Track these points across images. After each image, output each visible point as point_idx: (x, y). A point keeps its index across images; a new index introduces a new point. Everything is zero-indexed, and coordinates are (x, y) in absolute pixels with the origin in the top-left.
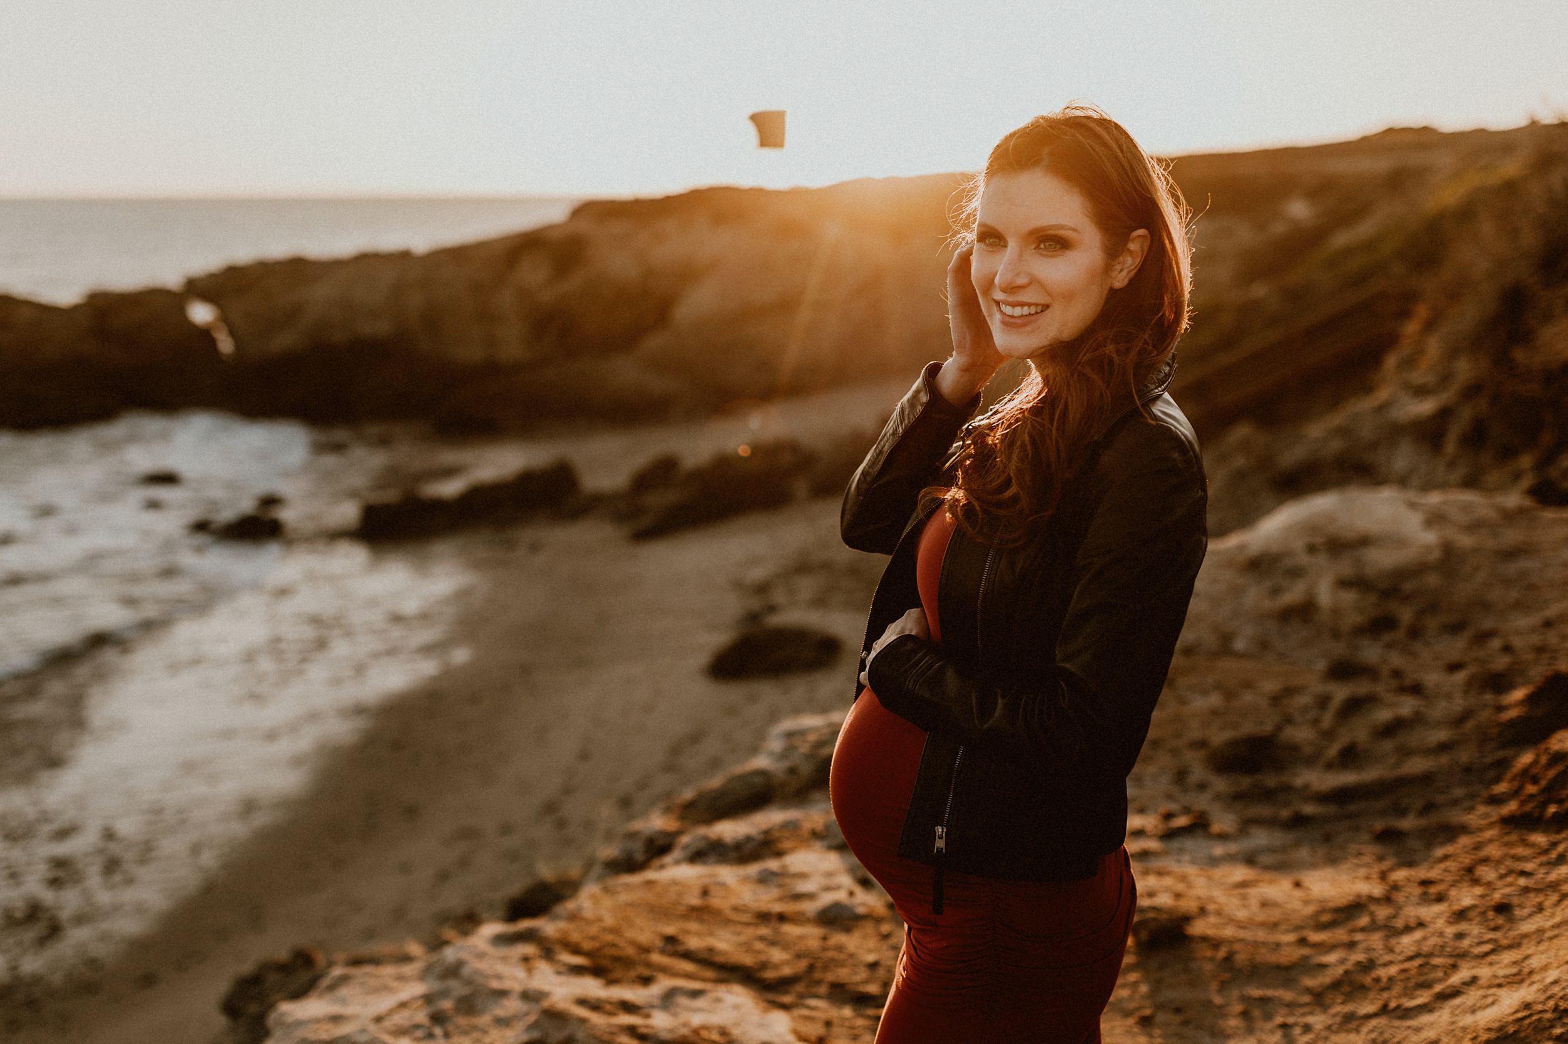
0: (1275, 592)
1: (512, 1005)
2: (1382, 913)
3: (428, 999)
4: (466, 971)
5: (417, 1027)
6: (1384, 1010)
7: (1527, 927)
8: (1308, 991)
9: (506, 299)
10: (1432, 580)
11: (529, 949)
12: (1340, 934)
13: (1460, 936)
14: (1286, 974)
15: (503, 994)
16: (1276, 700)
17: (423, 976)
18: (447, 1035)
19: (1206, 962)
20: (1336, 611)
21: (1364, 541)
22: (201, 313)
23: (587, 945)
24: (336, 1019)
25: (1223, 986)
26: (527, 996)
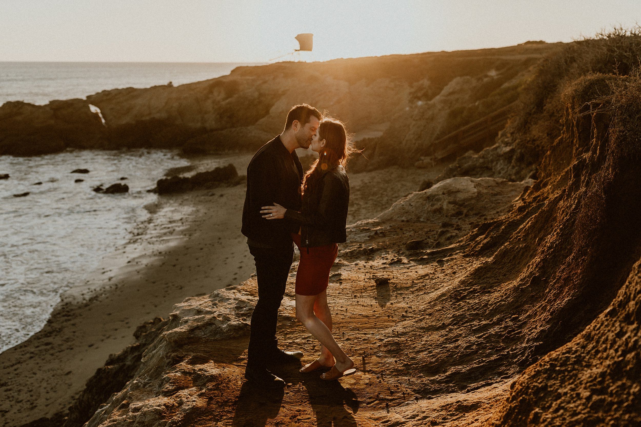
0: (432, 205)
1: (232, 301)
2: (431, 276)
3: (212, 301)
4: (220, 295)
5: (210, 306)
6: (425, 293)
7: (457, 276)
8: (411, 291)
9: (209, 105)
10: (473, 202)
11: (235, 291)
12: (421, 280)
13: (444, 279)
14: (407, 288)
15: (230, 299)
16: (427, 233)
17: (210, 297)
18: (217, 307)
19: (391, 287)
20: (448, 210)
21: (458, 191)
22: (93, 109)
23: (249, 290)
24: (189, 306)
25: (394, 291)
26: (235, 299)
